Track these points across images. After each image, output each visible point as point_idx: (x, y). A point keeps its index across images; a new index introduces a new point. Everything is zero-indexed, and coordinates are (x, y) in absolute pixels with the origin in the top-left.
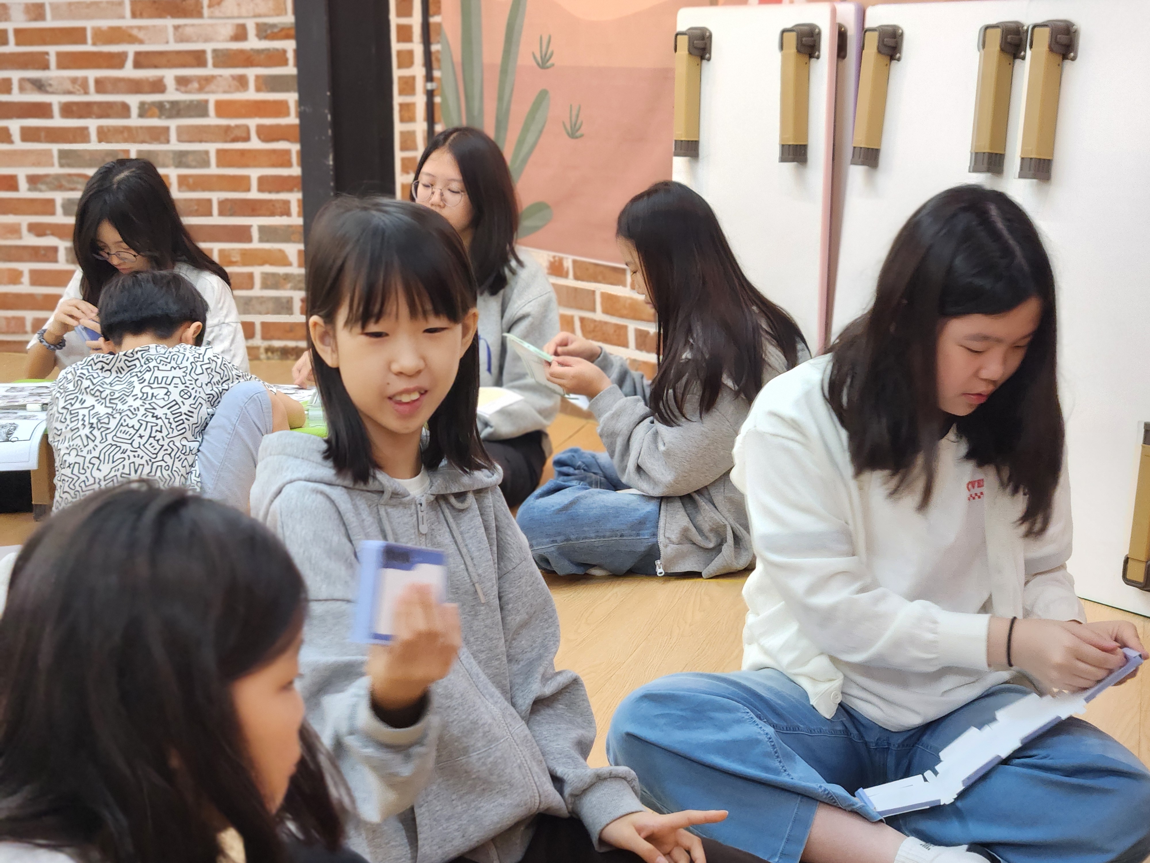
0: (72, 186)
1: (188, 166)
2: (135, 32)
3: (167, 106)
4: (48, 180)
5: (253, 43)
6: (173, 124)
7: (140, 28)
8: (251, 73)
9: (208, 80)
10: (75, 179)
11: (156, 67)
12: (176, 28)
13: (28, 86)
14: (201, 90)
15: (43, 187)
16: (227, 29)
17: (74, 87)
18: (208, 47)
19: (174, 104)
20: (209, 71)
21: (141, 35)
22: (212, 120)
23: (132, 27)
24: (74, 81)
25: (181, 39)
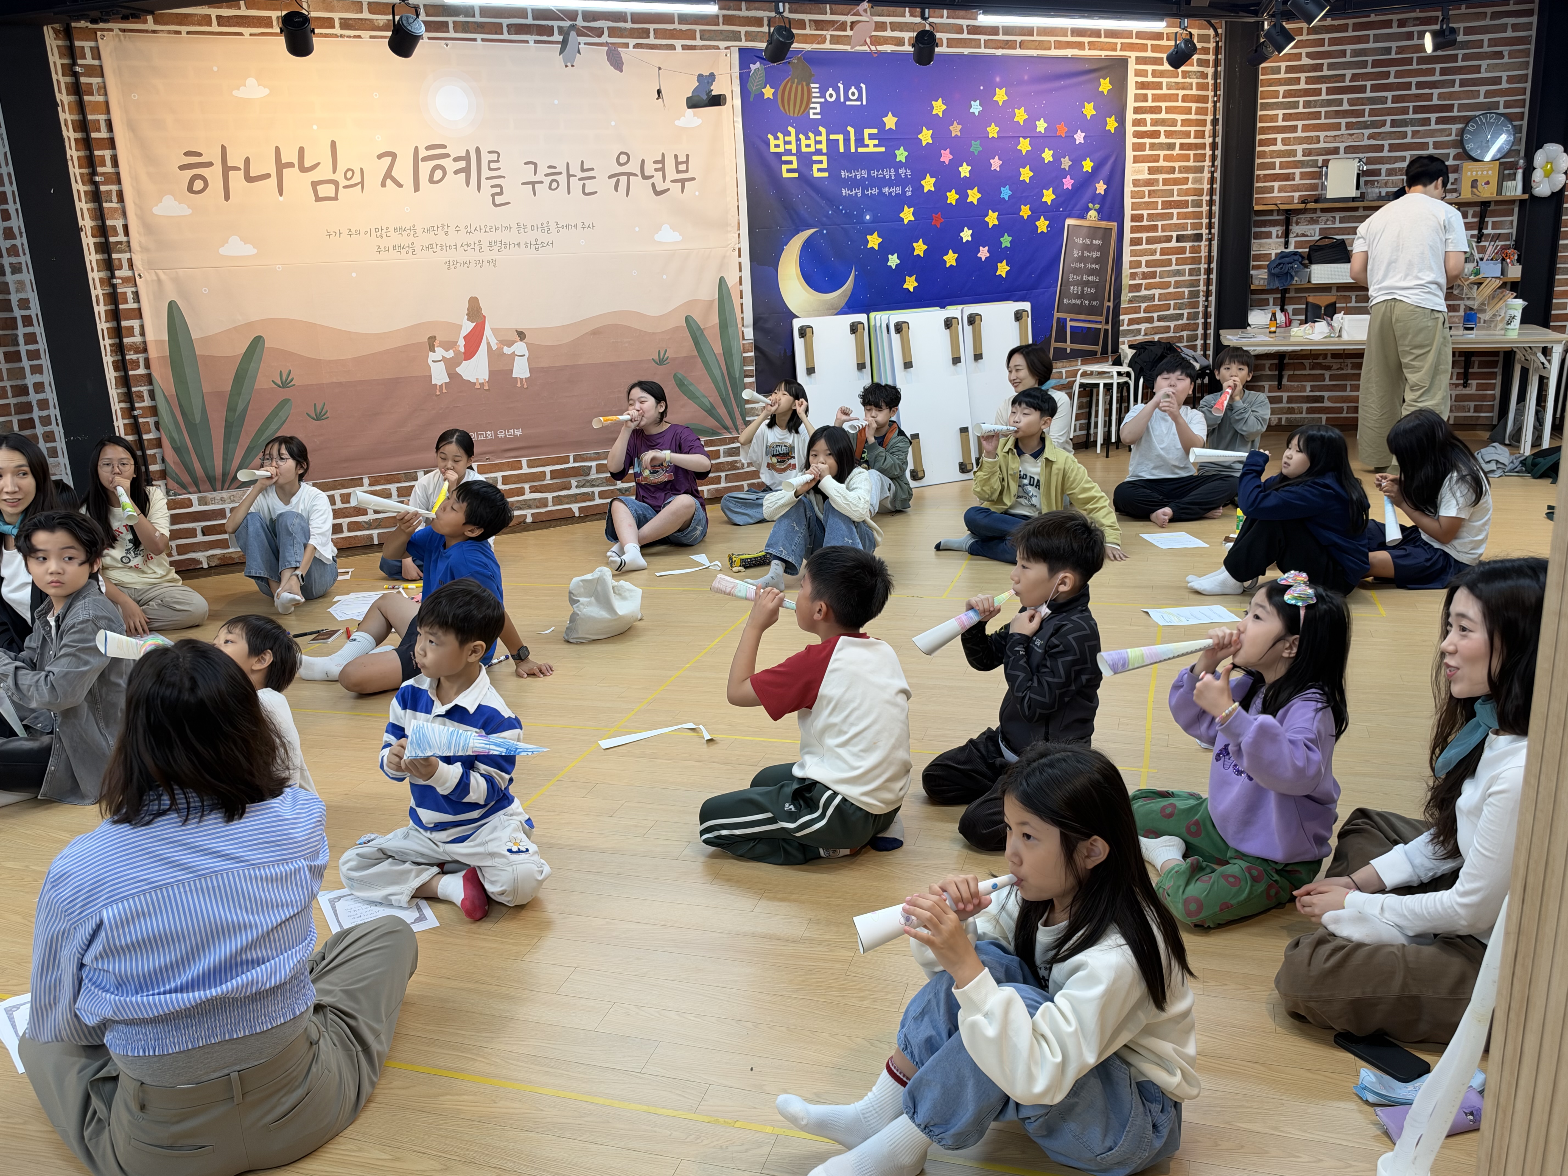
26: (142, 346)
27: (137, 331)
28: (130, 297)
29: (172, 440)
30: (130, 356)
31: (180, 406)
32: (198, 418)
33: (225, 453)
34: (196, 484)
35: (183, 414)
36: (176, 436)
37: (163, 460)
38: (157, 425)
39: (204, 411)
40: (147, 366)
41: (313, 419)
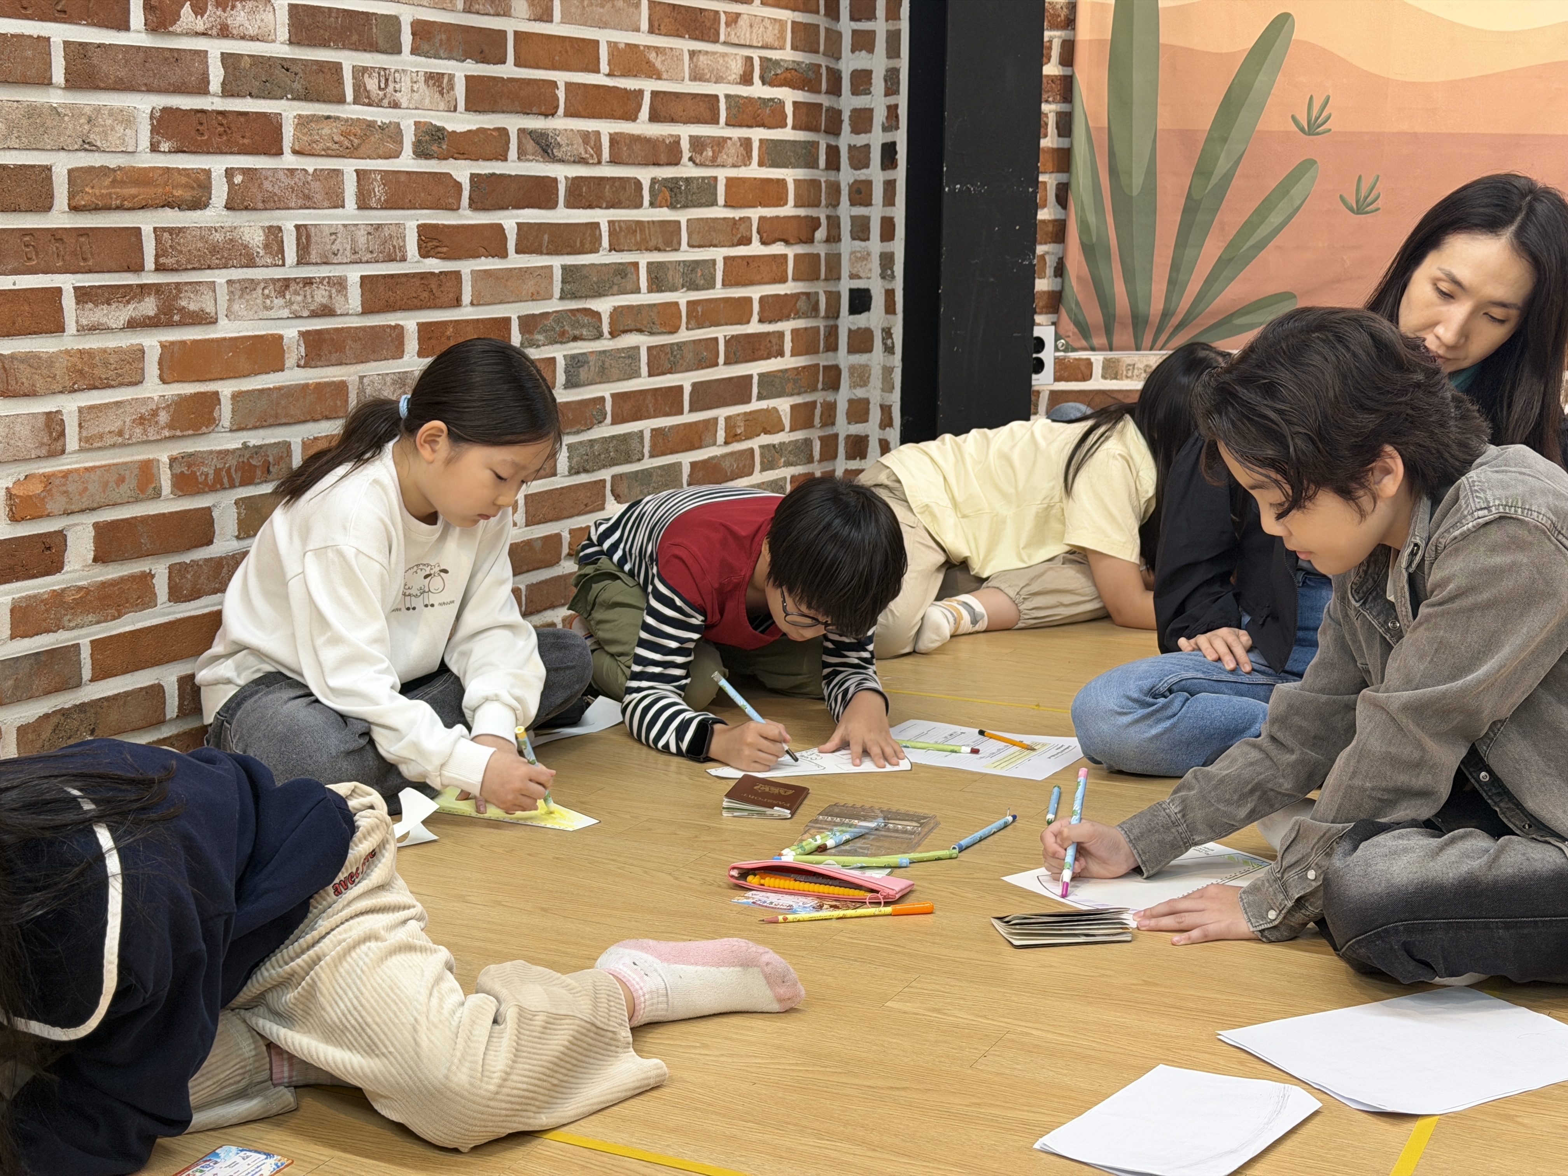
0: (577, 332)
1: (697, 288)
2: (652, 56)
3: (682, 186)
4: (549, 322)
5: (758, 89)
6: (684, 217)
7: (657, 50)
8: (757, 136)
9: (720, 143)
10: (580, 317)
11: (673, 120)
12: (692, 54)
13: (530, 146)
14: (714, 161)
15: (541, 337)
16: (738, 64)
17: (586, 152)
18: (720, 90)
19: (688, 183)
20: (721, 130)
21: (658, 62)
22: (720, 211)
23: (649, 47)
24: (586, 136)
25: (696, 77)
26: (1065, 14)
29: (1084, 229)
31: (1112, 154)
32: (1138, 181)
33: (1175, 267)
34: (1109, 332)
35: (1113, 172)
36: (1092, 219)
37: (1060, 270)
38: (1062, 194)
39: (1151, 173)
40: (1069, 57)
41: (1351, 210)
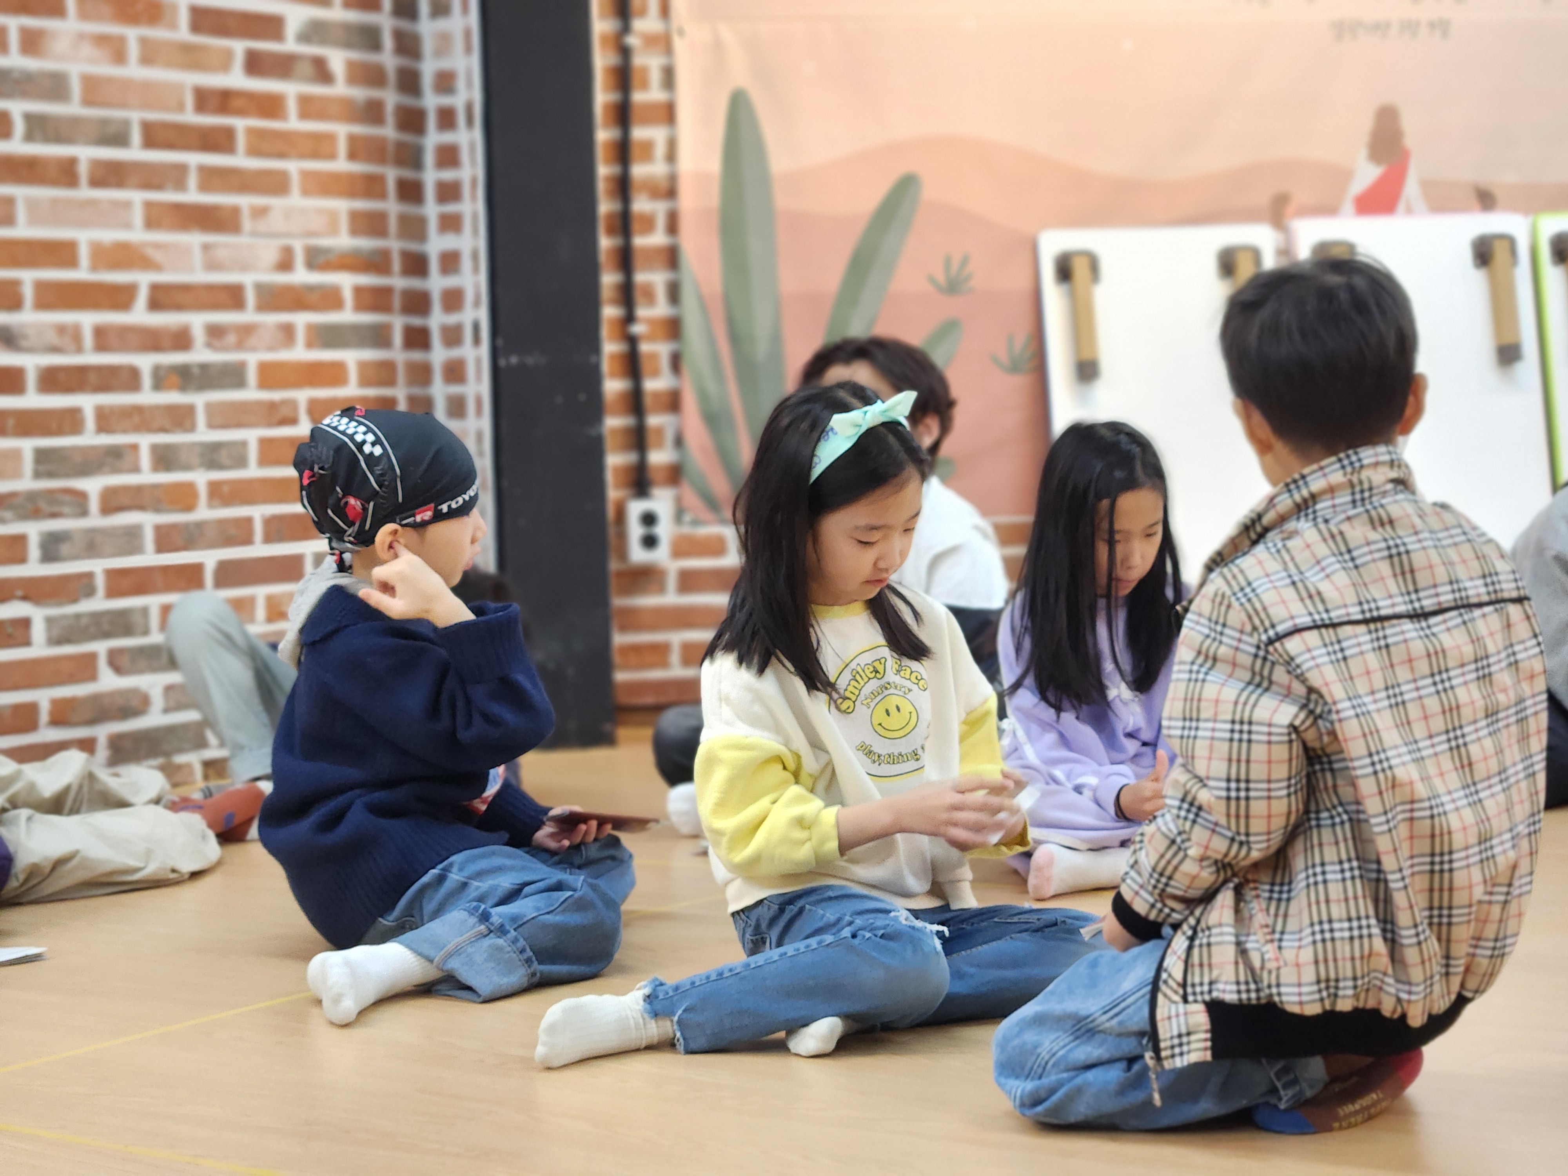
0: (55, 509)
1: (220, 467)
2: (151, 252)
3: (196, 371)
4: (18, 501)
5: (301, 276)
6: (199, 400)
7: (157, 246)
8: (301, 320)
9: (248, 329)
10: (59, 495)
11: (180, 309)
12: (206, 248)
14: (240, 346)
16: (269, 253)
17: (62, 342)
18: (248, 280)
19: (204, 367)
20: (248, 316)
21: (158, 256)
22: (251, 394)
23: (145, 243)
24: (61, 329)
25: (212, 266)
26: (664, 185)
27: (660, 150)
28: (655, 76)
29: (703, 397)
30: (641, 205)
31: (731, 321)
32: (762, 350)
35: (733, 337)
36: (711, 387)
37: (679, 442)
38: (676, 362)
39: (776, 335)
40: (673, 226)
41: (1005, 369)
